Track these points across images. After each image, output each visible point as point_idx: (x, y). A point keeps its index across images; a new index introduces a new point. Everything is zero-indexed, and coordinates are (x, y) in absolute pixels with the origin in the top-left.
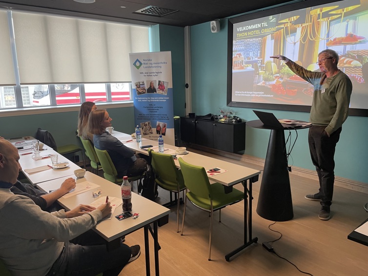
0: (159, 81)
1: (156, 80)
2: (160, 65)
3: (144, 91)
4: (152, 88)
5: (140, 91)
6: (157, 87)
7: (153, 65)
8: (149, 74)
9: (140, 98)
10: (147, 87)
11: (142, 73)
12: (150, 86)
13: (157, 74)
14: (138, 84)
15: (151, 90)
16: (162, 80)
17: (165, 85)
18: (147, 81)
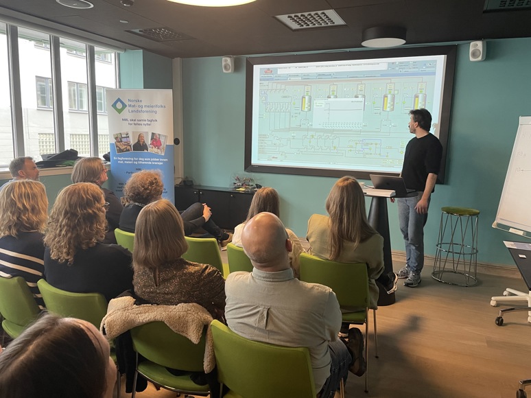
0: (153, 134)
1: (147, 131)
2: (155, 109)
3: (129, 147)
4: (141, 143)
5: (122, 148)
6: (148, 141)
7: (144, 109)
8: (136, 122)
9: (121, 159)
10: (132, 142)
11: (126, 120)
12: (139, 141)
13: (149, 123)
14: (119, 136)
15: (140, 146)
16: (157, 132)
17: (162, 140)
18: (133, 132)
